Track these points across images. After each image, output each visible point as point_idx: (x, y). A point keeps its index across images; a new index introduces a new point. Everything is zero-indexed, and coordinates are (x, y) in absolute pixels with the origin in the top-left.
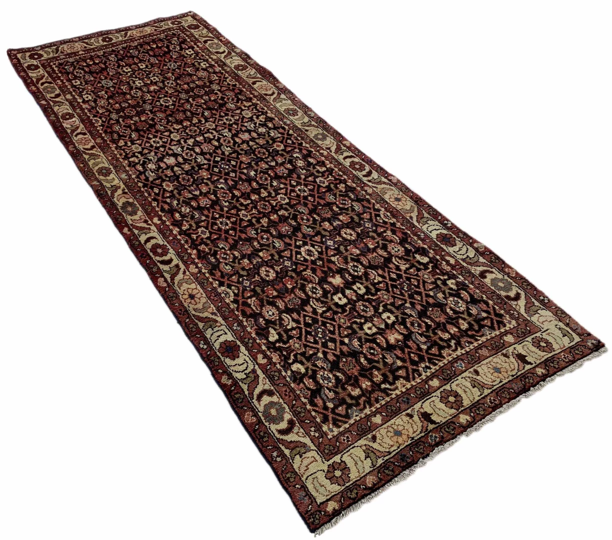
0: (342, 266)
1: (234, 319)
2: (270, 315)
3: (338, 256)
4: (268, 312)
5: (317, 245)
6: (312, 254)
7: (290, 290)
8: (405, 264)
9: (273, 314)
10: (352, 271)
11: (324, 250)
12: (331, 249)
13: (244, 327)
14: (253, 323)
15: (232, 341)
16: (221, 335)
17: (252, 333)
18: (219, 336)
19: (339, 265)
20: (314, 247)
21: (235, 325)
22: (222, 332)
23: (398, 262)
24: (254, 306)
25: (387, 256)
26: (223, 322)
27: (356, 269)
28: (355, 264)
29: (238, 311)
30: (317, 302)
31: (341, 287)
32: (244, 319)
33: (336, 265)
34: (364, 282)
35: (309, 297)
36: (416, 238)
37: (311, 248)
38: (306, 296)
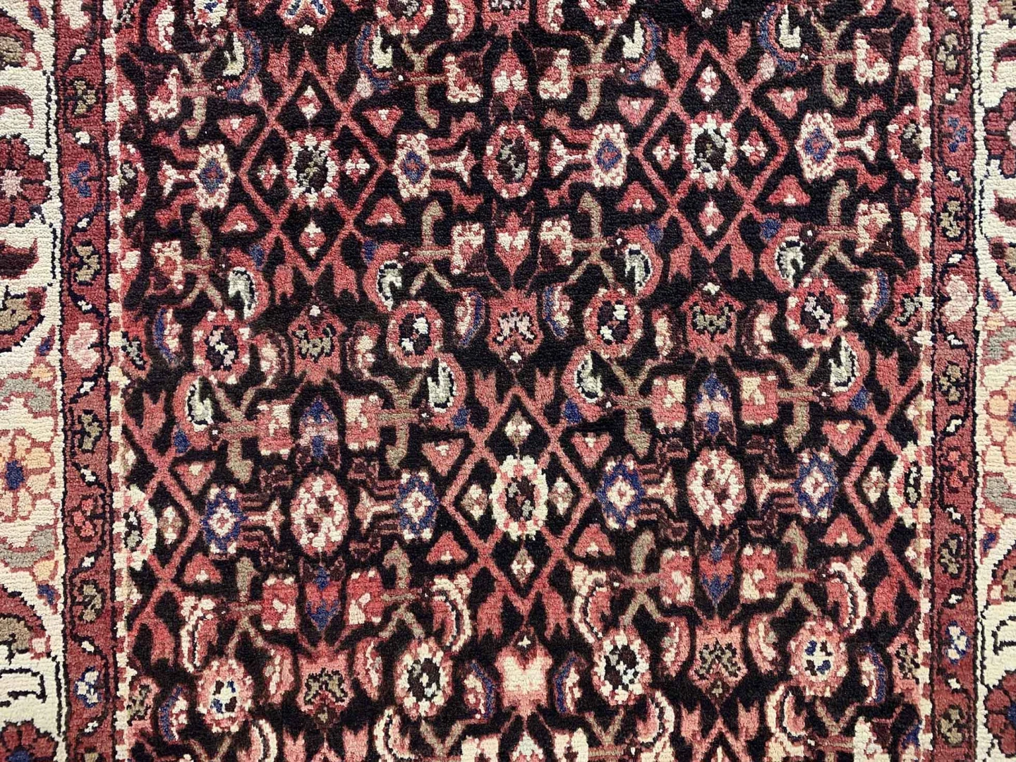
0: (583, 629)
1: (98, 651)
2: (217, 704)
3: (602, 576)
4: (219, 686)
5: (567, 479)
6: (526, 508)
7: (346, 633)
8: (794, 740)
9: (231, 706)
10: (600, 669)
11: (577, 516)
12: (604, 528)
13: (111, 700)
14: (149, 701)
15: (47, 734)
16: (25, 693)
17: (122, 742)
18: (15, 695)
19: (577, 617)
20: (551, 482)
21: (92, 677)
22: (31, 684)
23: (780, 719)
24: (192, 634)
25: (765, 667)
26: (57, 647)
27: (621, 667)
28: (636, 646)
29: (129, 627)
30: (403, 732)
31: (519, 718)
32: (131, 672)
33: (570, 610)
34: (607, 739)
35: (388, 694)
36: (925, 646)
37: (540, 482)
38: (380, 688)
